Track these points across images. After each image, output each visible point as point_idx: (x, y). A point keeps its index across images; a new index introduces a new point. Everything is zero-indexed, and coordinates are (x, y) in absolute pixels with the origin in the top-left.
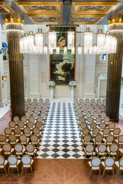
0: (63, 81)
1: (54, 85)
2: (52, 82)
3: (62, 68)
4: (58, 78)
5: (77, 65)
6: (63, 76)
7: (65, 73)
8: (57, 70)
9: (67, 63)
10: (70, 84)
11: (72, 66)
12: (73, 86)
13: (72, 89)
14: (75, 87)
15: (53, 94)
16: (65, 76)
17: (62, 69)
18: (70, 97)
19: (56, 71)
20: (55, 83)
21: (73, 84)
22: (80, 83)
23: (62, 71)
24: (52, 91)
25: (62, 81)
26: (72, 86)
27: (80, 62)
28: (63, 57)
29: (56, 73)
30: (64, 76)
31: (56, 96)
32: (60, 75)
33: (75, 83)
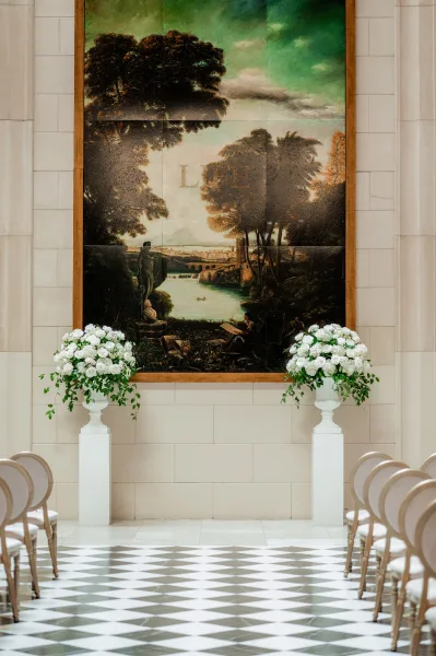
0: (224, 334)
1: (115, 369)
2: (94, 333)
3: (214, 184)
4: (163, 304)
5: (374, 151)
6: (223, 280)
7: (244, 243)
8: (158, 209)
9: (261, 136)
10: (296, 363)
11: (315, 168)
12: (338, 372)
13: (327, 419)
14: (357, 386)
15: (114, 483)
16: (247, 275)
17: (211, 195)
18: (308, 517)
19: (143, 219)
20: (127, 352)
21: (336, 359)
22: (415, 359)
23: (217, 223)
24: (95, 443)
25: (211, 328)
26: (328, 381)
27: (403, 121)
28: (222, 70)
29: (140, 239)
30: (238, 273)
31: (139, 500)
32: (187, 265)
33: (361, 348)
